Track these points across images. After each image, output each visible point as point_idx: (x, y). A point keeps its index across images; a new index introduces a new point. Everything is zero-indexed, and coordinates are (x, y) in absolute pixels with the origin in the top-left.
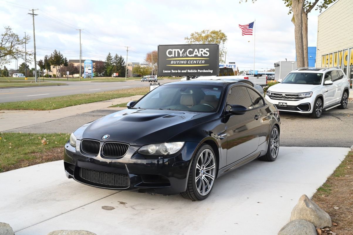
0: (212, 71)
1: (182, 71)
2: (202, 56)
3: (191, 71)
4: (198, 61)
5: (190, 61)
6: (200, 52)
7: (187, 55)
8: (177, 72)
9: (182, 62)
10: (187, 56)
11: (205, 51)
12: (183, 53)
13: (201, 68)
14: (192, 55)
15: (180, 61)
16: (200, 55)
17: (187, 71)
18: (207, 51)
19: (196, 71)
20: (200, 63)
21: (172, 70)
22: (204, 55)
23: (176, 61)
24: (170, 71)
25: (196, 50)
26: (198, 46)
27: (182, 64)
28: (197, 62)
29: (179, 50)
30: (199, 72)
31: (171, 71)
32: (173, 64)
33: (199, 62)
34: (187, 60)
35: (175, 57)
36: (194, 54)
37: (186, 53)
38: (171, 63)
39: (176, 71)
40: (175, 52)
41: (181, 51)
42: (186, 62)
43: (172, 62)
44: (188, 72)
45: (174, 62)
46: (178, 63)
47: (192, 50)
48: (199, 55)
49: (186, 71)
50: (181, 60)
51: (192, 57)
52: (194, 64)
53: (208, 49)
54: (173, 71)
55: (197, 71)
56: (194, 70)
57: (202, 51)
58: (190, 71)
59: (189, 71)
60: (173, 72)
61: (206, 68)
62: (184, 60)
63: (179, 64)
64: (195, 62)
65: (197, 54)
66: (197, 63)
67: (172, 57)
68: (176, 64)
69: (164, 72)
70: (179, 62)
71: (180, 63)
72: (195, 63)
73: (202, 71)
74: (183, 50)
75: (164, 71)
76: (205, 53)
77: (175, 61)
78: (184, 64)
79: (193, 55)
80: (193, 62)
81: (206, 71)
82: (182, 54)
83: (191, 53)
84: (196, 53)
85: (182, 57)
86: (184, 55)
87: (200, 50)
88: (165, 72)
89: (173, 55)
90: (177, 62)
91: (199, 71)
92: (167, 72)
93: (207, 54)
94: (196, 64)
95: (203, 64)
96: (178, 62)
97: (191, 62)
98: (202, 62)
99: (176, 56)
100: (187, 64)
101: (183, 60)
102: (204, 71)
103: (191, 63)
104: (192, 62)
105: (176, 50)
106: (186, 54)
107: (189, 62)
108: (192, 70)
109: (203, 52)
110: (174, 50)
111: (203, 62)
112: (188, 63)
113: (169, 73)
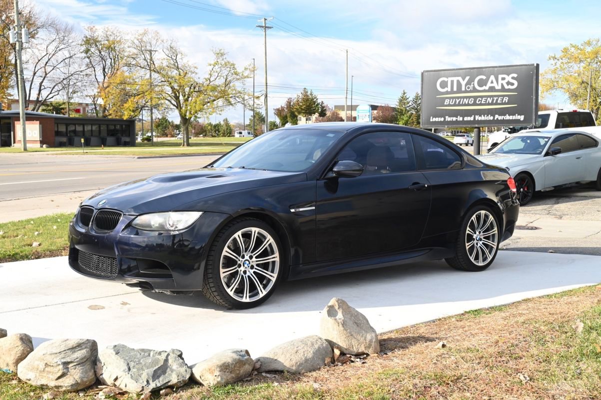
0: (522, 118)
1: (466, 119)
2: (503, 89)
3: (483, 118)
4: (495, 98)
5: (481, 99)
6: (500, 81)
7: (474, 87)
8: (457, 120)
9: (466, 101)
10: (475, 90)
11: (509, 78)
12: (468, 83)
13: (502, 112)
14: (484, 88)
15: (462, 99)
16: (499, 87)
17: (475, 118)
18: (513, 78)
19: (491, 118)
20: (499, 102)
21: (447, 117)
22: (506, 87)
23: (454, 100)
24: (442, 119)
25: (492, 78)
26: (496, 69)
27: (465, 105)
28: (493, 100)
29: (460, 79)
30: (497, 119)
31: (445, 119)
32: (449, 105)
33: (497, 100)
34: (475, 98)
35: (452, 92)
36: (489, 84)
37: (473, 84)
38: (445, 104)
39: (454, 119)
40: (452, 82)
41: (464, 80)
42: (472, 102)
43: (447, 102)
44: (476, 119)
45: (449, 102)
46: (457, 103)
47: (484, 77)
48: (497, 88)
49: (472, 119)
50: (464, 97)
51: (484, 91)
52: (489, 104)
53: (515, 75)
54: (448, 119)
55: (494, 118)
56: (488, 116)
57: (503, 79)
58: (480, 118)
59: (478, 118)
60: (449, 120)
61: (511, 112)
62: (470, 97)
63: (459, 105)
64: (489, 100)
65: (495, 84)
66: (494, 102)
67: (447, 93)
68: (455, 105)
69: (431, 120)
70: (460, 101)
71: (461, 103)
72: (490, 102)
73: (503, 117)
74: (467, 78)
75: (431, 117)
76: (508, 83)
77: (451, 100)
78: (468, 105)
79: (487, 88)
80: (486, 101)
81: (511, 118)
82: (466, 85)
83: (482, 83)
84: (492, 82)
85: (466, 92)
86: (469, 88)
87: (500, 77)
88: (434, 119)
89: (449, 89)
90: (456, 102)
91: (497, 116)
92: (437, 119)
93: (513, 84)
94: (492, 104)
95: (505, 104)
96: (458, 101)
97: (481, 101)
98: (503, 99)
99: (455, 89)
100: (475, 104)
101: (466, 97)
102: (507, 117)
103: (483, 102)
104: (483, 100)
105: (455, 79)
106: (472, 86)
107: (479, 100)
108: (484, 116)
109: (506, 81)
110: (450, 79)
111: (506, 99)
112: (477, 102)
113: (441, 121)
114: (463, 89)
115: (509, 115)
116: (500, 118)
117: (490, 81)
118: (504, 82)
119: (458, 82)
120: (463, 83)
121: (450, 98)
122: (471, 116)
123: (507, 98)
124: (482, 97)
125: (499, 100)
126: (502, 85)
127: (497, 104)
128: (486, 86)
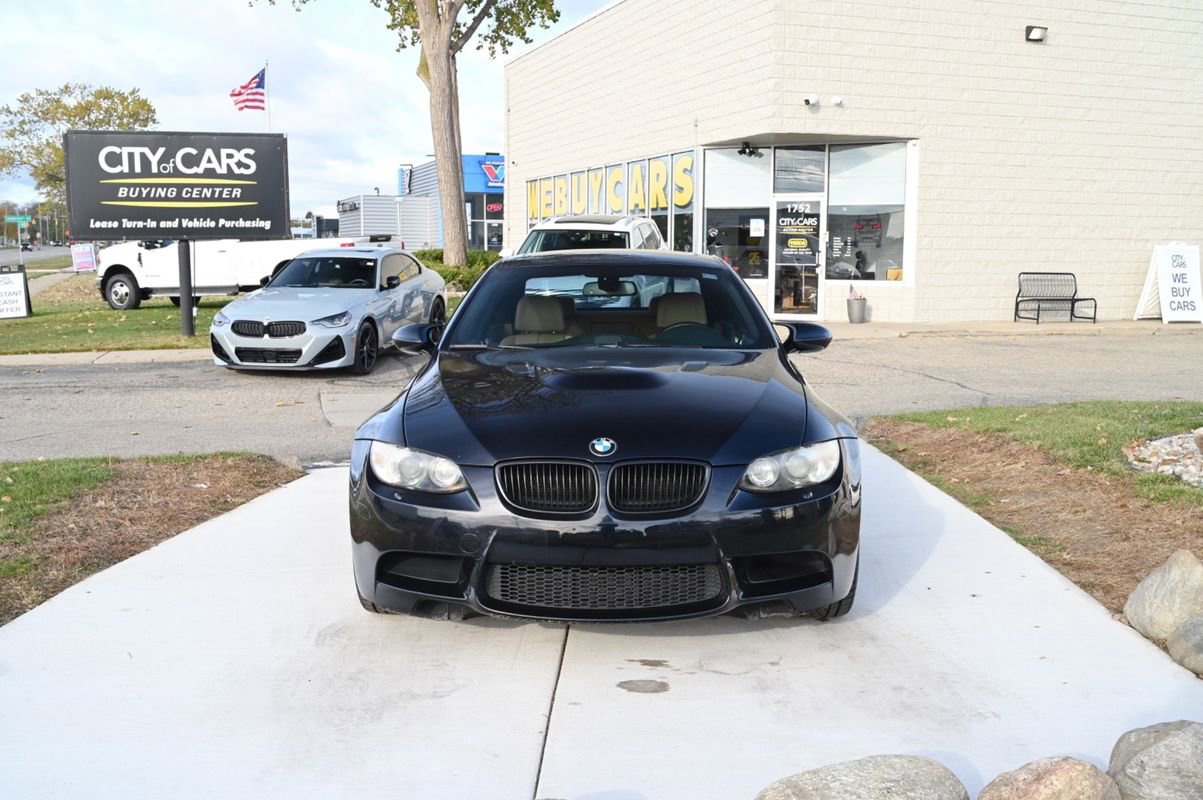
0: (267, 225)
1: (163, 224)
2: (230, 174)
3: (196, 224)
4: (218, 190)
5: (190, 190)
6: (225, 161)
7: (175, 168)
8: (145, 226)
9: (161, 192)
10: (177, 173)
11: (239, 156)
12: (164, 160)
13: (231, 214)
14: (194, 170)
15: (154, 190)
16: (224, 171)
17: (180, 223)
18: (247, 156)
19: (213, 224)
20: (224, 196)
21: (124, 221)
22: (237, 171)
23: (138, 189)
24: (115, 224)
25: (209, 153)
26: (215, 138)
27: (160, 199)
28: (213, 193)
29: (146, 151)
30: (223, 226)
31: (121, 223)
32: (128, 199)
33: (221, 193)
34: (181, 187)
35: (132, 174)
36: (204, 165)
37: (174, 162)
38: (120, 195)
39: (140, 224)
40: (131, 156)
41: (154, 153)
42: (174, 194)
43: (122, 192)
44: (184, 225)
45: (128, 192)
46: (144, 195)
47: (194, 151)
48: (219, 171)
49: (175, 224)
50: (157, 186)
51: (196, 176)
52: (206, 199)
53: (251, 152)
54: (127, 224)
55: (217, 223)
56: (205, 220)
57: (230, 156)
58: (190, 225)
59: (185, 223)
60: (129, 226)
61: (248, 214)
62: (168, 186)
63: (148, 198)
64: (207, 193)
65: (215, 165)
66: (216, 196)
67: (121, 175)
68: (139, 198)
69: (92, 226)
70: (150, 191)
71: (152, 195)
72: (209, 195)
73: (233, 222)
74: (161, 151)
75: (92, 221)
76: (240, 164)
77: (132, 189)
78: (166, 199)
79: (200, 170)
80: (200, 194)
81: (248, 224)
82: (159, 163)
83: (189, 161)
84: (209, 161)
85: (159, 175)
86: (165, 168)
87: (224, 152)
88: (98, 225)
89: (125, 168)
90: (141, 192)
91: (222, 222)
92: (104, 224)
93: (247, 167)
94: (213, 199)
95: (236, 199)
96: (145, 192)
97: (192, 193)
98: (231, 192)
99: (138, 169)
100: (179, 198)
101: (162, 186)
102: (241, 223)
103: (194, 196)
104: (195, 192)
105: (137, 151)
106: (171, 165)
107: (187, 192)
108: (198, 220)
109: (235, 160)
110: (125, 151)
111: (237, 192)
112: (184, 195)
113: (112, 228)
114: (155, 170)
115: (245, 220)
116: (229, 224)
117: (205, 159)
118: (232, 162)
119: (143, 155)
120: (154, 159)
121: (129, 186)
122: (173, 220)
123: (240, 190)
124: (192, 186)
125: (225, 192)
126: (228, 166)
127: (220, 199)
128: (198, 166)
